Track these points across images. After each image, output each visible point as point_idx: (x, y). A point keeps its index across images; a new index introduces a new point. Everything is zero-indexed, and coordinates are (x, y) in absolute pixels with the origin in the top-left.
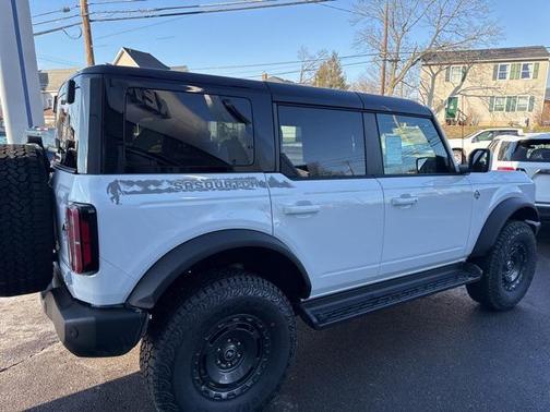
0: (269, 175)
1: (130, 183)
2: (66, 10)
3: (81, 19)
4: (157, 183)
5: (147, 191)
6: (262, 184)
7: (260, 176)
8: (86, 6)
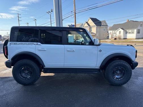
0: (37, 43)
1: (13, 43)
2: (72, 12)
3: (74, 13)
4: (17, 43)
5: (15, 44)
6: (35, 44)
7: (35, 43)
8: (75, 10)
